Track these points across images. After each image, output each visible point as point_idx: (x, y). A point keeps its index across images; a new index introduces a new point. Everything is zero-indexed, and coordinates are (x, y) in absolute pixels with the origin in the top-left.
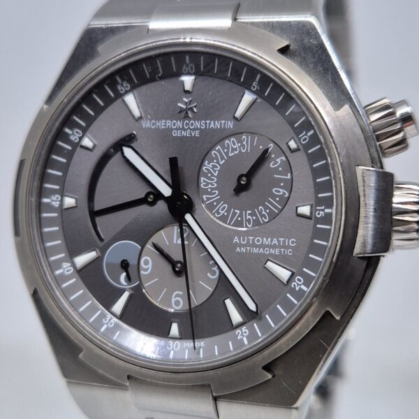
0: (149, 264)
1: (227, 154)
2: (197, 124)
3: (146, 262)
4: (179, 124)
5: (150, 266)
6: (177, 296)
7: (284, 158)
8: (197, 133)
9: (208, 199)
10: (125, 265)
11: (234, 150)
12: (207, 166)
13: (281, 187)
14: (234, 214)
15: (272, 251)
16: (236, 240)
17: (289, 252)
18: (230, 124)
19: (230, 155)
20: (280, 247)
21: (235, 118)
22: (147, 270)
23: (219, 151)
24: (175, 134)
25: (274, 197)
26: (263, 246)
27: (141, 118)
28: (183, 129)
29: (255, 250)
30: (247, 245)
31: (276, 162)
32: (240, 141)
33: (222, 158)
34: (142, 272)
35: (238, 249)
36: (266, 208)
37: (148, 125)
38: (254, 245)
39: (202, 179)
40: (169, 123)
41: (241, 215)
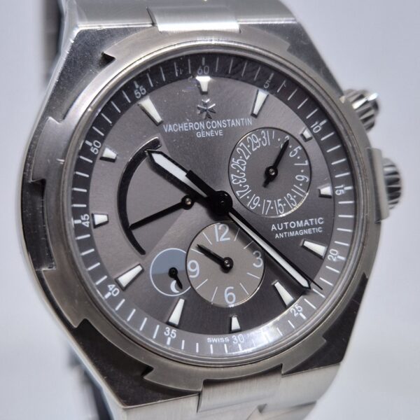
0: (196, 267)
1: (250, 149)
2: (219, 124)
3: (193, 266)
4: (201, 125)
5: (198, 268)
6: (229, 291)
7: (300, 148)
8: (220, 133)
9: (241, 194)
10: (173, 273)
11: (256, 145)
12: (235, 163)
13: (302, 174)
14: (267, 204)
15: (306, 232)
16: (274, 227)
17: (319, 230)
18: (250, 121)
19: (254, 150)
20: (311, 227)
21: (253, 115)
22: (194, 273)
23: (242, 147)
24: (199, 135)
25: (298, 183)
26: (297, 229)
27: (161, 123)
28: (206, 130)
29: (292, 234)
30: (284, 230)
31: (294, 152)
32: (260, 136)
33: (247, 154)
34: (191, 276)
35: (277, 236)
36: (293, 194)
37: (170, 129)
38: (290, 230)
39: (232, 175)
40: (191, 126)
41: (273, 205)
